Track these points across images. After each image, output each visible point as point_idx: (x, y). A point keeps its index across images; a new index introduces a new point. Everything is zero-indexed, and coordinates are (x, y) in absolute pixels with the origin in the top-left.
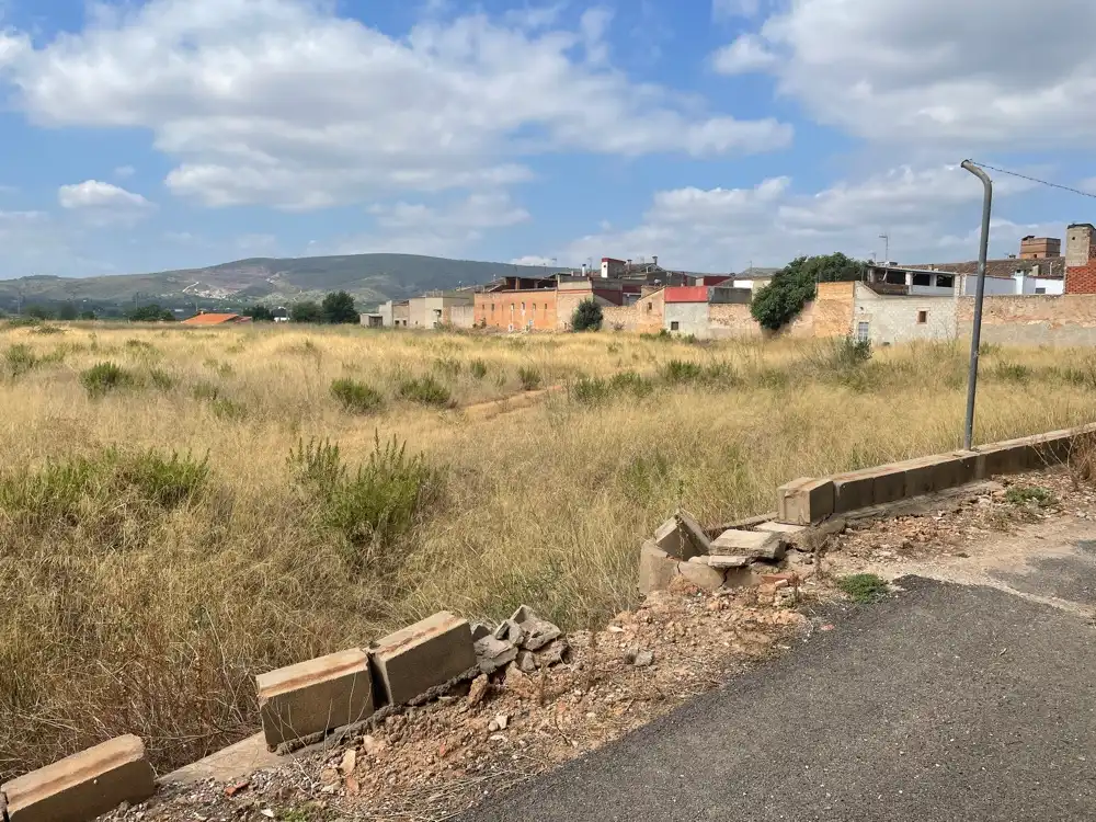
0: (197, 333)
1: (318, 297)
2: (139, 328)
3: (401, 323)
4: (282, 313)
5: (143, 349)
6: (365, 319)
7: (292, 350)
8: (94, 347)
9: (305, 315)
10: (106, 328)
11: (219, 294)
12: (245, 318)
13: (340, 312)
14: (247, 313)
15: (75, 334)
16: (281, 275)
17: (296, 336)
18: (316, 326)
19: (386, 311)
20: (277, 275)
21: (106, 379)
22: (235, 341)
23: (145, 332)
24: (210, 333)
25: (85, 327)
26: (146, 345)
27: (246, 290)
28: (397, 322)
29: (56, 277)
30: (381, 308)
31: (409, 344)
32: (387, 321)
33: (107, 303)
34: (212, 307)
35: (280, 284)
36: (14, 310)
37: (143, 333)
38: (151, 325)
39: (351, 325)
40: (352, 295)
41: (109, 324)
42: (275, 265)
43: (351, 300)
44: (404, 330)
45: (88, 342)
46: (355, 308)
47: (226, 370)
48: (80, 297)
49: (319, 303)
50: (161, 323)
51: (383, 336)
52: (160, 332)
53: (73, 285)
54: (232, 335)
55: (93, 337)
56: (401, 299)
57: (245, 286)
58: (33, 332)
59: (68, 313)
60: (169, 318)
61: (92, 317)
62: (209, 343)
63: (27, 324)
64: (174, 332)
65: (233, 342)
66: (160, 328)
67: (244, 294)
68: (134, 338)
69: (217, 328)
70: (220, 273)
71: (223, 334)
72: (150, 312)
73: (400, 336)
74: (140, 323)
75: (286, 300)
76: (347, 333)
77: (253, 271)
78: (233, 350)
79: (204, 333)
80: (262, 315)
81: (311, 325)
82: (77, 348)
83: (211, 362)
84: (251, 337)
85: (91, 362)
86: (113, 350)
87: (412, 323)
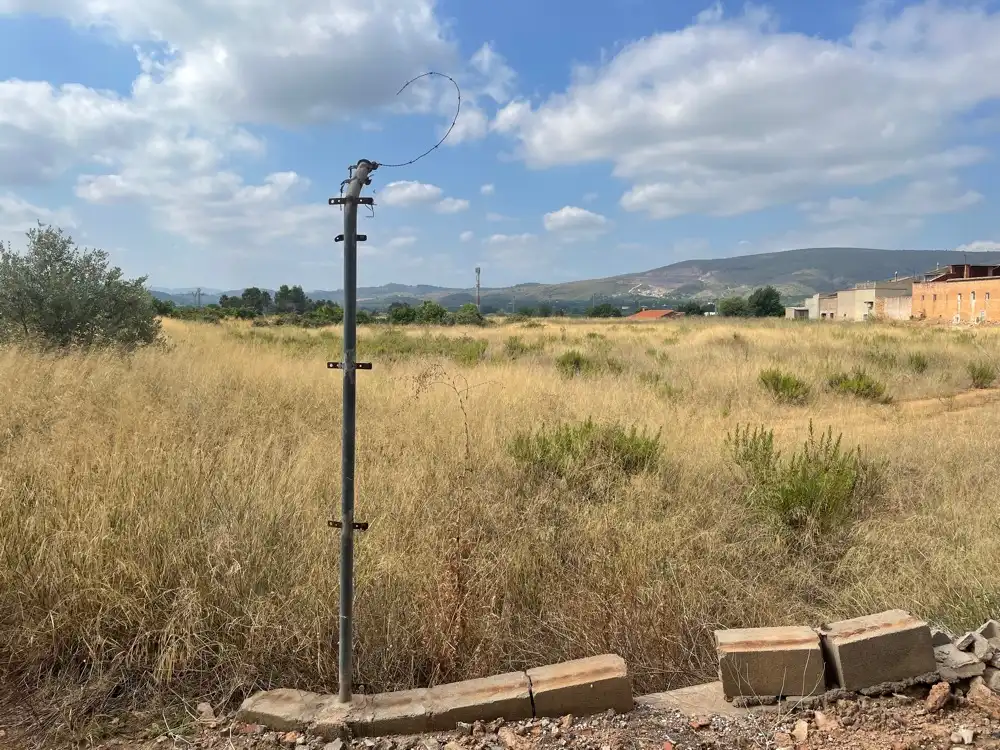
0: (639, 326)
1: (746, 292)
2: (595, 323)
3: (828, 316)
4: (711, 308)
5: (599, 340)
6: (790, 313)
7: (721, 342)
8: (563, 338)
9: (732, 310)
10: (570, 323)
11: (658, 293)
12: (679, 314)
13: (767, 306)
14: (680, 309)
15: (551, 327)
16: (712, 275)
17: (724, 329)
18: (743, 319)
19: (813, 305)
20: (708, 274)
21: (574, 364)
22: (670, 335)
23: (598, 326)
24: (650, 326)
25: (558, 323)
26: (602, 337)
27: (678, 289)
28: (824, 315)
29: (537, 284)
30: (808, 302)
31: (835, 336)
32: (813, 314)
33: (574, 304)
34: (652, 305)
35: (711, 282)
36: (510, 310)
37: (600, 327)
38: (605, 320)
39: (777, 318)
40: (778, 290)
41: (574, 320)
42: (705, 266)
43: (777, 295)
44: (831, 322)
45: (560, 334)
46: (781, 302)
47: (665, 357)
48: (554, 298)
49: (746, 297)
50: (611, 319)
51: (808, 329)
52: (610, 326)
53: (549, 290)
54: (668, 328)
55: (563, 330)
56: (829, 291)
57: (680, 285)
58: (523, 326)
59: (546, 312)
60: (618, 314)
61: (562, 314)
62: (648, 335)
63: (519, 320)
64: (622, 326)
65: (668, 335)
66: (609, 323)
67: (678, 292)
68: (592, 332)
69: (656, 322)
70: (659, 275)
71: (660, 327)
72: (605, 310)
73: (826, 328)
74: (596, 319)
75: (715, 296)
76: (772, 326)
77: (687, 272)
78: (669, 341)
79: (644, 326)
80: (695, 310)
81: (737, 318)
82: (553, 339)
83: (651, 352)
84: (684, 330)
85: (562, 350)
86: (577, 342)
87: (840, 315)
